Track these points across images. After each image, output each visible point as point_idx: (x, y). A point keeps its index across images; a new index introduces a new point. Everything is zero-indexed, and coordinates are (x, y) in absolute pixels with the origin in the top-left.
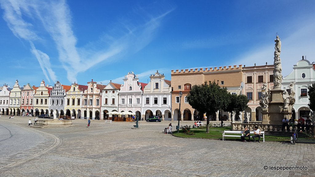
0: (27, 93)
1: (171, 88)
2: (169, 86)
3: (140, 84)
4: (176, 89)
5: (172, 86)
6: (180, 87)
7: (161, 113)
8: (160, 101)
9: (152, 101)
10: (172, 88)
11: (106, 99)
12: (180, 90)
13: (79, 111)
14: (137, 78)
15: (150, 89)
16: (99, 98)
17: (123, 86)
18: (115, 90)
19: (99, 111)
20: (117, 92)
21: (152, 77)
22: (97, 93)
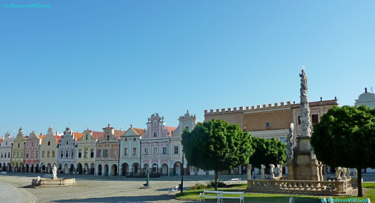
0: (32, 143)
11: (126, 149)
13: (93, 165)
14: (162, 121)
15: (179, 135)
16: (117, 148)
17: (146, 132)
18: (136, 137)
19: (117, 164)
20: (139, 139)
21: (181, 119)
22: (115, 141)
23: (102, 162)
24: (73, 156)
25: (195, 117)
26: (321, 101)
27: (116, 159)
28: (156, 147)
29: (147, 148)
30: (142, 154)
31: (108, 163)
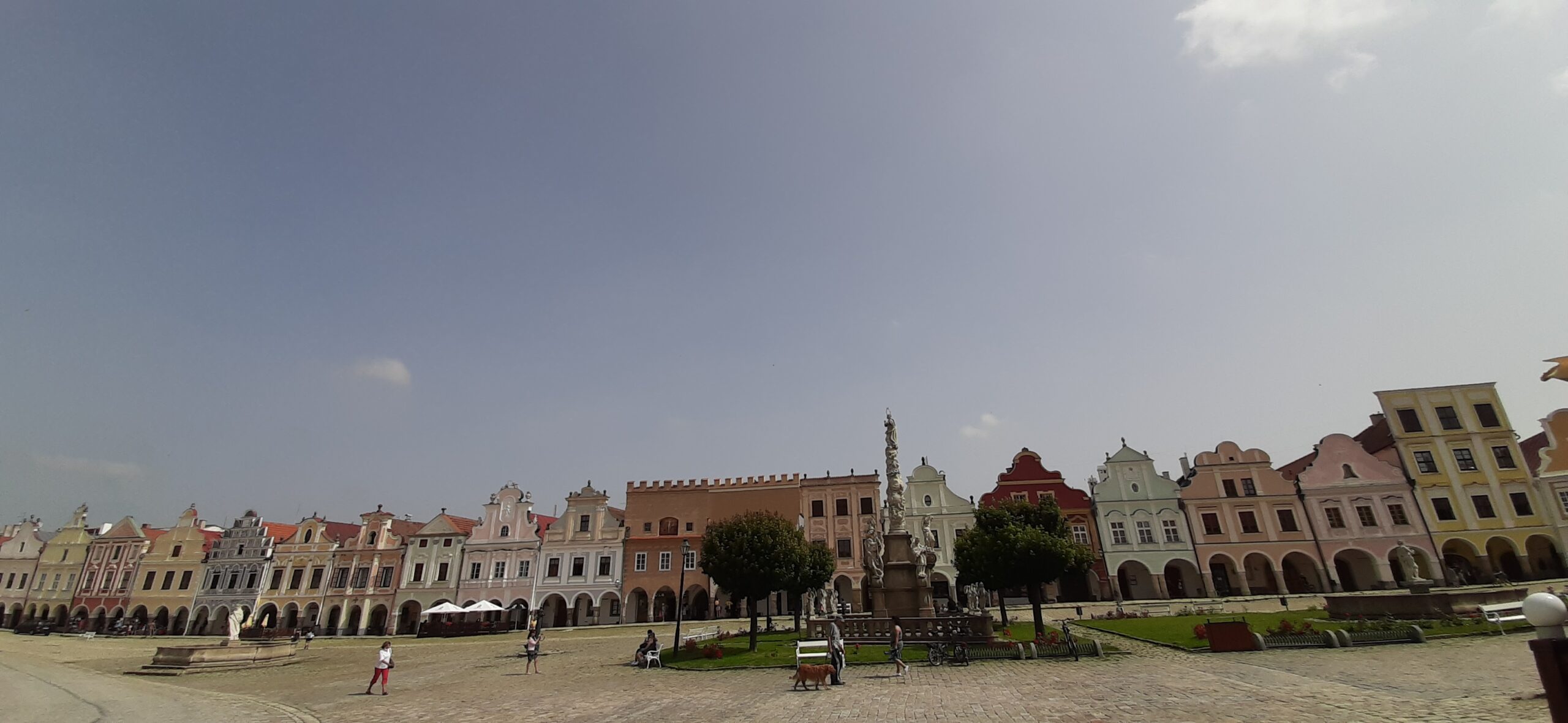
0: (115, 549)
1: (624, 529)
2: (618, 523)
3: (535, 520)
4: (638, 533)
5: (626, 525)
6: (648, 527)
7: (590, 602)
8: (591, 567)
9: (566, 568)
10: (628, 529)
11: (419, 568)
12: (647, 536)
13: (313, 607)
14: (527, 502)
15: (564, 534)
16: (394, 563)
17: (481, 525)
18: (453, 538)
19: (388, 605)
20: (459, 542)
21: (574, 499)
22: (390, 547)
23: (342, 601)
24: (250, 585)
25: (604, 495)
26: (852, 476)
27: (387, 591)
28: (503, 561)
29: (479, 562)
30: (463, 577)
31: (363, 601)
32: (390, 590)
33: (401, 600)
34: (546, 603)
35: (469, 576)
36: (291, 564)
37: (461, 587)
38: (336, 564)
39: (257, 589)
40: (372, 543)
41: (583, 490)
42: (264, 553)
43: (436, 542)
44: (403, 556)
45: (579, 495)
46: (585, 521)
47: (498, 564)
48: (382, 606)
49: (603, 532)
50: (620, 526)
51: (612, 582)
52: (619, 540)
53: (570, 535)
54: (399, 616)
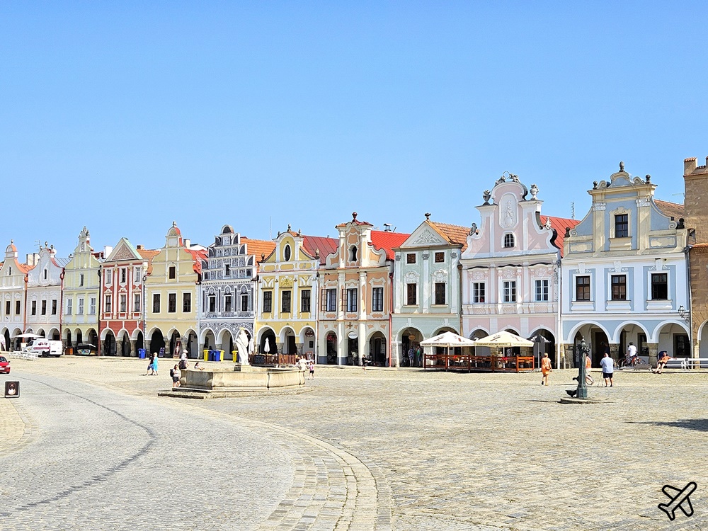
0: (121, 272)
2: (675, 224)
5: (687, 226)
8: (639, 288)
9: (600, 288)
11: (412, 288)
13: (309, 333)
14: (533, 199)
15: (591, 241)
16: (383, 283)
17: (477, 234)
18: (445, 251)
19: (385, 332)
20: (453, 256)
21: (600, 191)
22: (375, 264)
23: (336, 326)
24: (245, 308)
25: (648, 183)
27: (382, 316)
28: (513, 280)
29: (482, 282)
30: (465, 300)
31: (357, 327)
32: (384, 314)
33: (399, 326)
34: (578, 336)
35: (472, 300)
36: (277, 285)
37: (465, 312)
38: (322, 285)
39: (252, 312)
40: (354, 259)
41: (613, 177)
42: (249, 273)
43: (426, 257)
44: (391, 275)
45: (608, 185)
46: (621, 222)
47: (507, 284)
48: (379, 333)
49: (651, 238)
50: (677, 228)
51: (674, 308)
52: (678, 249)
53: (600, 243)
54: (400, 345)
